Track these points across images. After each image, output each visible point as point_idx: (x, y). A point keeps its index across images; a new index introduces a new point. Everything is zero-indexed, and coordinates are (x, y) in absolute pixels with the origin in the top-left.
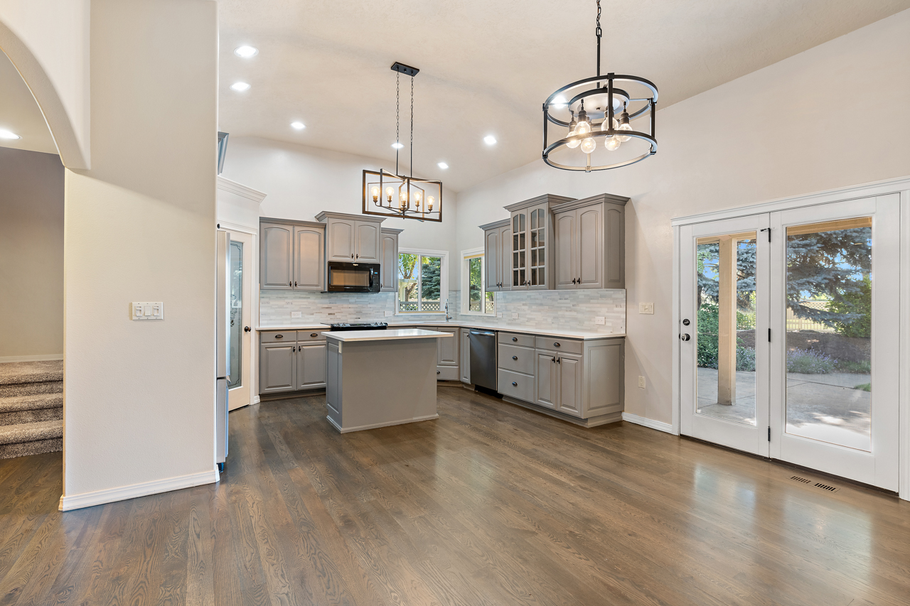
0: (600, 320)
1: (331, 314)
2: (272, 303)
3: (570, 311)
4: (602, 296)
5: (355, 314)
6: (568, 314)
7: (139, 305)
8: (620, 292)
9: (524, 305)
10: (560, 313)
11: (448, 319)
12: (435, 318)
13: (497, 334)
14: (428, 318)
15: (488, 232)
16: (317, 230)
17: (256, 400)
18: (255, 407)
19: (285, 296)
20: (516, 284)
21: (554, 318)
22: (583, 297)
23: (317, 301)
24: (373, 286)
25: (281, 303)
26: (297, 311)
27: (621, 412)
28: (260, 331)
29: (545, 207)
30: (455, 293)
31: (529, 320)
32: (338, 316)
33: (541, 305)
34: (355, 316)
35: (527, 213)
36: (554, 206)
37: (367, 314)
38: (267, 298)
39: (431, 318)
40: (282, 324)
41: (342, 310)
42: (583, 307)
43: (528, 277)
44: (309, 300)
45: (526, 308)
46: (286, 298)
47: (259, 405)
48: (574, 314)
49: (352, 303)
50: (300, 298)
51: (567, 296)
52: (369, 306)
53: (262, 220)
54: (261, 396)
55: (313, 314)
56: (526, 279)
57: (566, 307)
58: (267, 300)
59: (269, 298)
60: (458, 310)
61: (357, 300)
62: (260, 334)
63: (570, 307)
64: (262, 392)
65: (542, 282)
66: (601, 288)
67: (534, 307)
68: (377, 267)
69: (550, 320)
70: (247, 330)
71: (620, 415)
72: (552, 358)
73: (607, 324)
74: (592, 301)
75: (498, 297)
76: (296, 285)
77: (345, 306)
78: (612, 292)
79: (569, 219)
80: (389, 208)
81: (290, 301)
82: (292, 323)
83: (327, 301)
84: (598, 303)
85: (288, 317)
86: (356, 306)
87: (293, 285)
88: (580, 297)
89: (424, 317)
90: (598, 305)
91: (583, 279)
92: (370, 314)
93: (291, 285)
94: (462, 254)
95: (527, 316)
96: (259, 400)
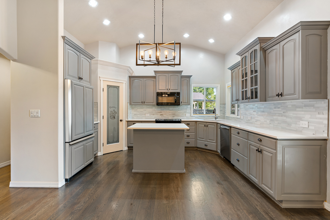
0: (304, 124)
1: (161, 115)
2: (138, 110)
3: (282, 116)
4: (306, 106)
5: (172, 115)
6: (280, 118)
7: (32, 111)
8: (323, 102)
9: (254, 111)
10: (275, 117)
11: (216, 118)
12: (212, 118)
13: (231, 129)
14: (208, 118)
15: (233, 71)
16: (153, 79)
17: (126, 148)
18: (125, 151)
19: (143, 107)
20: (243, 99)
21: (271, 120)
22: (290, 106)
23: (155, 109)
24: (177, 103)
25: (142, 110)
26: (148, 113)
27: (323, 201)
28: (128, 121)
29: (258, 47)
30: (224, 105)
31: (257, 121)
32: (165, 116)
33: (263, 112)
34: (172, 116)
35: (248, 54)
36: (264, 45)
37: (177, 115)
38: (136, 108)
39: (209, 118)
40: (142, 118)
41: (166, 113)
42: (291, 114)
43: (249, 95)
44: (152, 109)
45: (255, 113)
46: (144, 108)
47: (127, 151)
48: (285, 118)
49: (171, 110)
50: (149, 108)
51: (279, 106)
52: (178, 111)
53: (130, 77)
54: (128, 147)
55: (154, 115)
56: (248, 96)
57: (279, 114)
58: (136, 109)
59: (137, 108)
60: (225, 114)
61: (173, 109)
62: (128, 123)
63: (281, 114)
64: (129, 146)
65: (256, 97)
66: (299, 99)
67: (259, 113)
68: (178, 94)
69: (268, 122)
70: (121, 121)
71: (322, 204)
72: (257, 148)
73: (310, 127)
74: (297, 109)
75: (241, 107)
76: (144, 103)
77: (168, 111)
78: (315, 102)
79: (275, 51)
80: (150, 61)
81: (145, 109)
82: (146, 118)
83: (160, 109)
84: (302, 111)
85: (144, 116)
86: (173, 111)
87: (143, 103)
88: (289, 106)
89: (206, 117)
90: (303, 113)
91: (285, 93)
92: (179, 115)
93: (142, 103)
94: (226, 85)
95: (256, 118)
96: (127, 149)
